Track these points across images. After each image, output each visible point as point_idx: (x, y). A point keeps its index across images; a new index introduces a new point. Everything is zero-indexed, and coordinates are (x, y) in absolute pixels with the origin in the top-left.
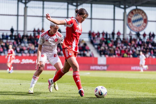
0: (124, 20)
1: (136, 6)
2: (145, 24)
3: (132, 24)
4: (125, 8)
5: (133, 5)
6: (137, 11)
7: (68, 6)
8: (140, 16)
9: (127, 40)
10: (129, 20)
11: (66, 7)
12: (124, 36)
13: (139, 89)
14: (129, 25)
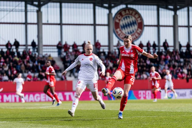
0: (108, 25)
1: (127, 5)
2: (139, 30)
3: (120, 30)
4: (110, 8)
5: (122, 3)
6: (127, 12)
7: (26, 7)
8: (132, 19)
9: (114, 55)
10: (117, 25)
11: (24, 8)
12: (109, 49)
13: (129, 126)
14: (117, 32)
